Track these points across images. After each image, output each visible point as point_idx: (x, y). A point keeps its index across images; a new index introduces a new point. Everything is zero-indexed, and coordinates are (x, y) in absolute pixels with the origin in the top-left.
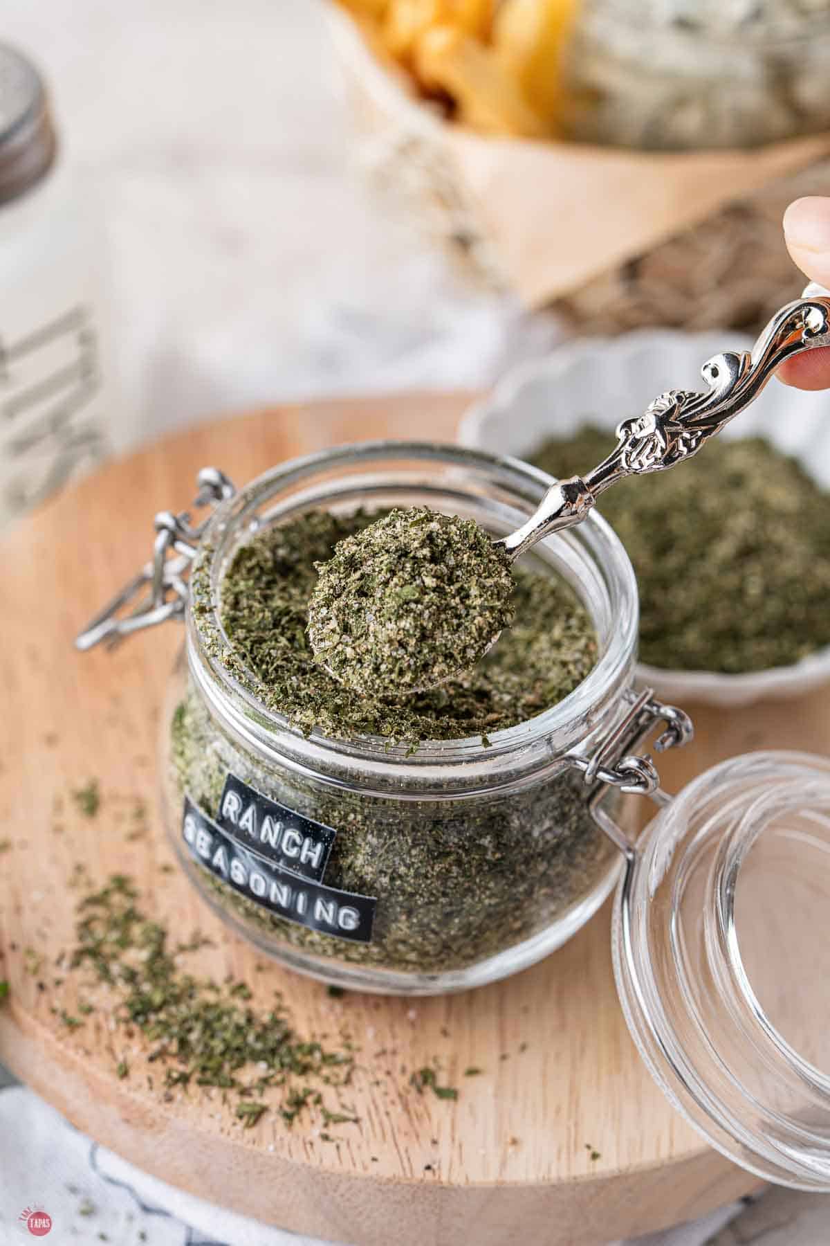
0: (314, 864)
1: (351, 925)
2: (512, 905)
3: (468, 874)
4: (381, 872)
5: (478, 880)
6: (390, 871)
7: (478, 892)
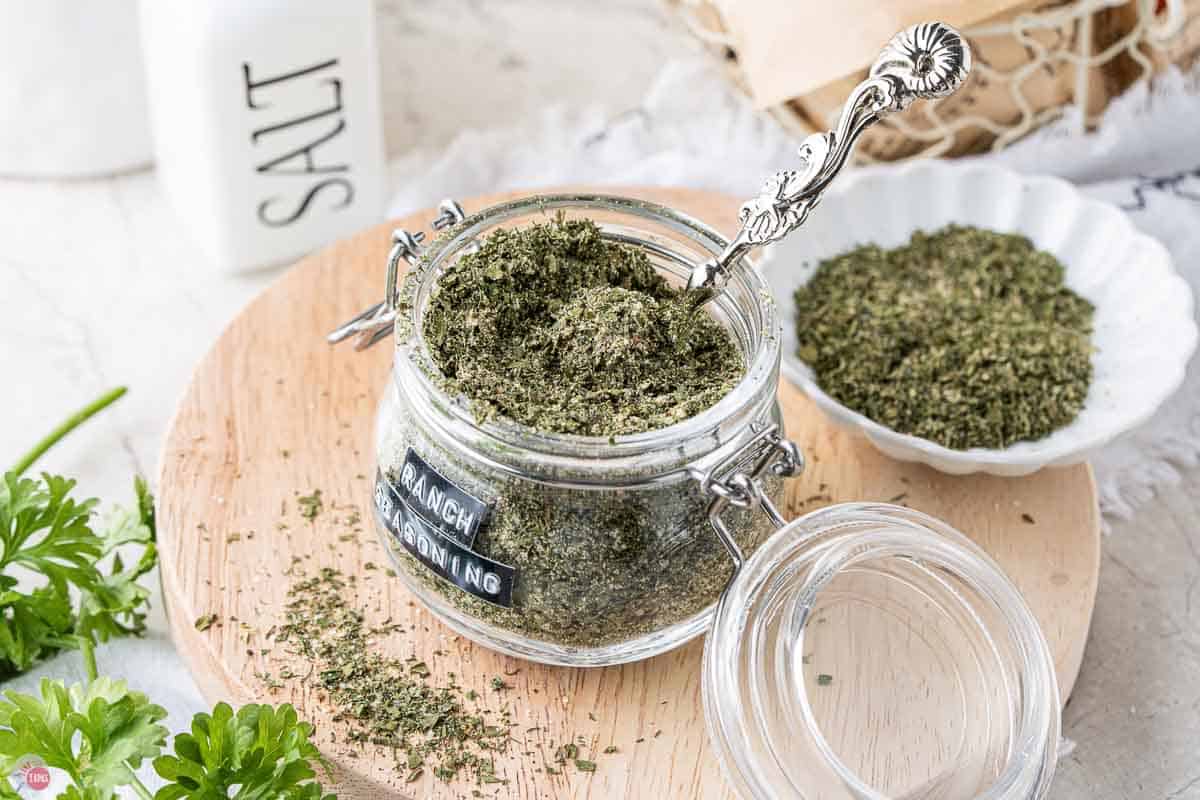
0: (466, 532)
1: (494, 589)
2: (634, 593)
3: (596, 559)
4: (521, 547)
5: (604, 565)
6: (528, 547)
7: (604, 577)
